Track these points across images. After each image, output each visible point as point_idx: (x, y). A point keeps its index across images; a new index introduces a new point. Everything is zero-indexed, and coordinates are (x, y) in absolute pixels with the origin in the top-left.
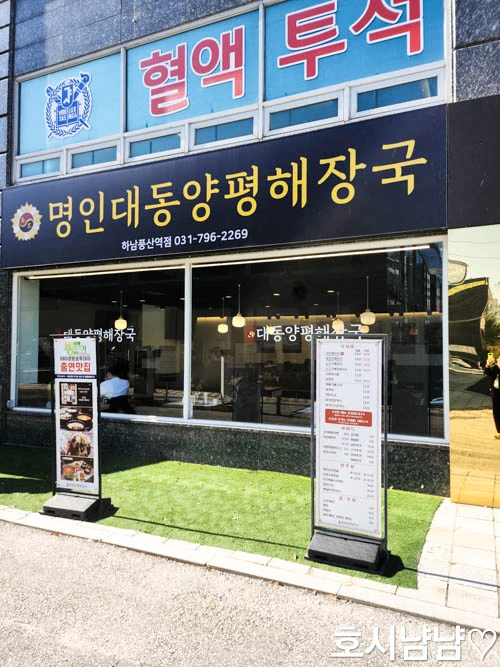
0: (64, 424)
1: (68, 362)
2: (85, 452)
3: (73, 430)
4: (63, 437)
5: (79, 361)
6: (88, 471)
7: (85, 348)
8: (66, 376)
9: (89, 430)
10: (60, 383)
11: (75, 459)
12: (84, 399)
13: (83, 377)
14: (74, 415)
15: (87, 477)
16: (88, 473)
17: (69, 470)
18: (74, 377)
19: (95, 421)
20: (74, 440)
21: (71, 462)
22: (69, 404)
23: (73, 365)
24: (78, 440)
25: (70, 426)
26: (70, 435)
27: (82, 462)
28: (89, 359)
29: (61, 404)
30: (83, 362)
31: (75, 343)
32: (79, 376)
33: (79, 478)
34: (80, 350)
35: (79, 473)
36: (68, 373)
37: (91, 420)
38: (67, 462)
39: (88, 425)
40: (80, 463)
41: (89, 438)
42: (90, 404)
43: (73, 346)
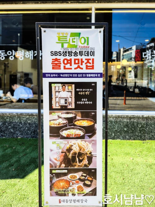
0: (55, 132)
1: (62, 58)
2: (86, 162)
3: (68, 138)
4: (54, 147)
5: (79, 57)
6: (88, 183)
7: (87, 40)
8: (59, 75)
9: (90, 137)
10: (50, 84)
11: (70, 171)
12: (85, 101)
13: (84, 75)
14: (71, 121)
15: (87, 190)
16: (89, 186)
17: (62, 184)
18: (71, 75)
19: (99, 126)
20: (69, 150)
21: (65, 174)
22: (63, 108)
23: (69, 62)
24: (76, 149)
25: (64, 133)
26: (64, 144)
27: (81, 173)
28: (93, 54)
29: (51, 108)
30: (84, 58)
31: (73, 35)
32: (77, 75)
33: (76, 192)
34: (80, 43)
35: (75, 187)
36: (62, 71)
37: (93, 126)
38: (58, 175)
39: (90, 131)
40: (78, 175)
41: (90, 145)
42: (94, 107)
43: (69, 38)
